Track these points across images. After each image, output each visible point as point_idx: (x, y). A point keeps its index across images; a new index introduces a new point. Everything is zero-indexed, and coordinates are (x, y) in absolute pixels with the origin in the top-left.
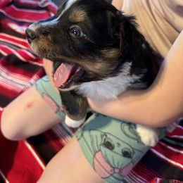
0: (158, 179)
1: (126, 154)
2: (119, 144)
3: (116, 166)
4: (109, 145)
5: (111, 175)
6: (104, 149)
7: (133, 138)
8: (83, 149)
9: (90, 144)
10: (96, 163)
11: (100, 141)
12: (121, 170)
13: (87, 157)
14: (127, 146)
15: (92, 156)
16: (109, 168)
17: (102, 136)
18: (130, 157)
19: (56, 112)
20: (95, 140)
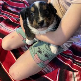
0: (59, 69)
1: (46, 56)
2: (44, 52)
3: (42, 60)
4: (40, 52)
5: (40, 63)
6: (38, 53)
7: (49, 50)
8: (31, 53)
9: (34, 51)
10: (35, 58)
11: (37, 50)
12: (44, 61)
13: (32, 55)
14: (47, 53)
15: (34, 55)
16: (39, 60)
17: (38, 49)
18: (47, 57)
19: (23, 40)
20: (36, 50)
